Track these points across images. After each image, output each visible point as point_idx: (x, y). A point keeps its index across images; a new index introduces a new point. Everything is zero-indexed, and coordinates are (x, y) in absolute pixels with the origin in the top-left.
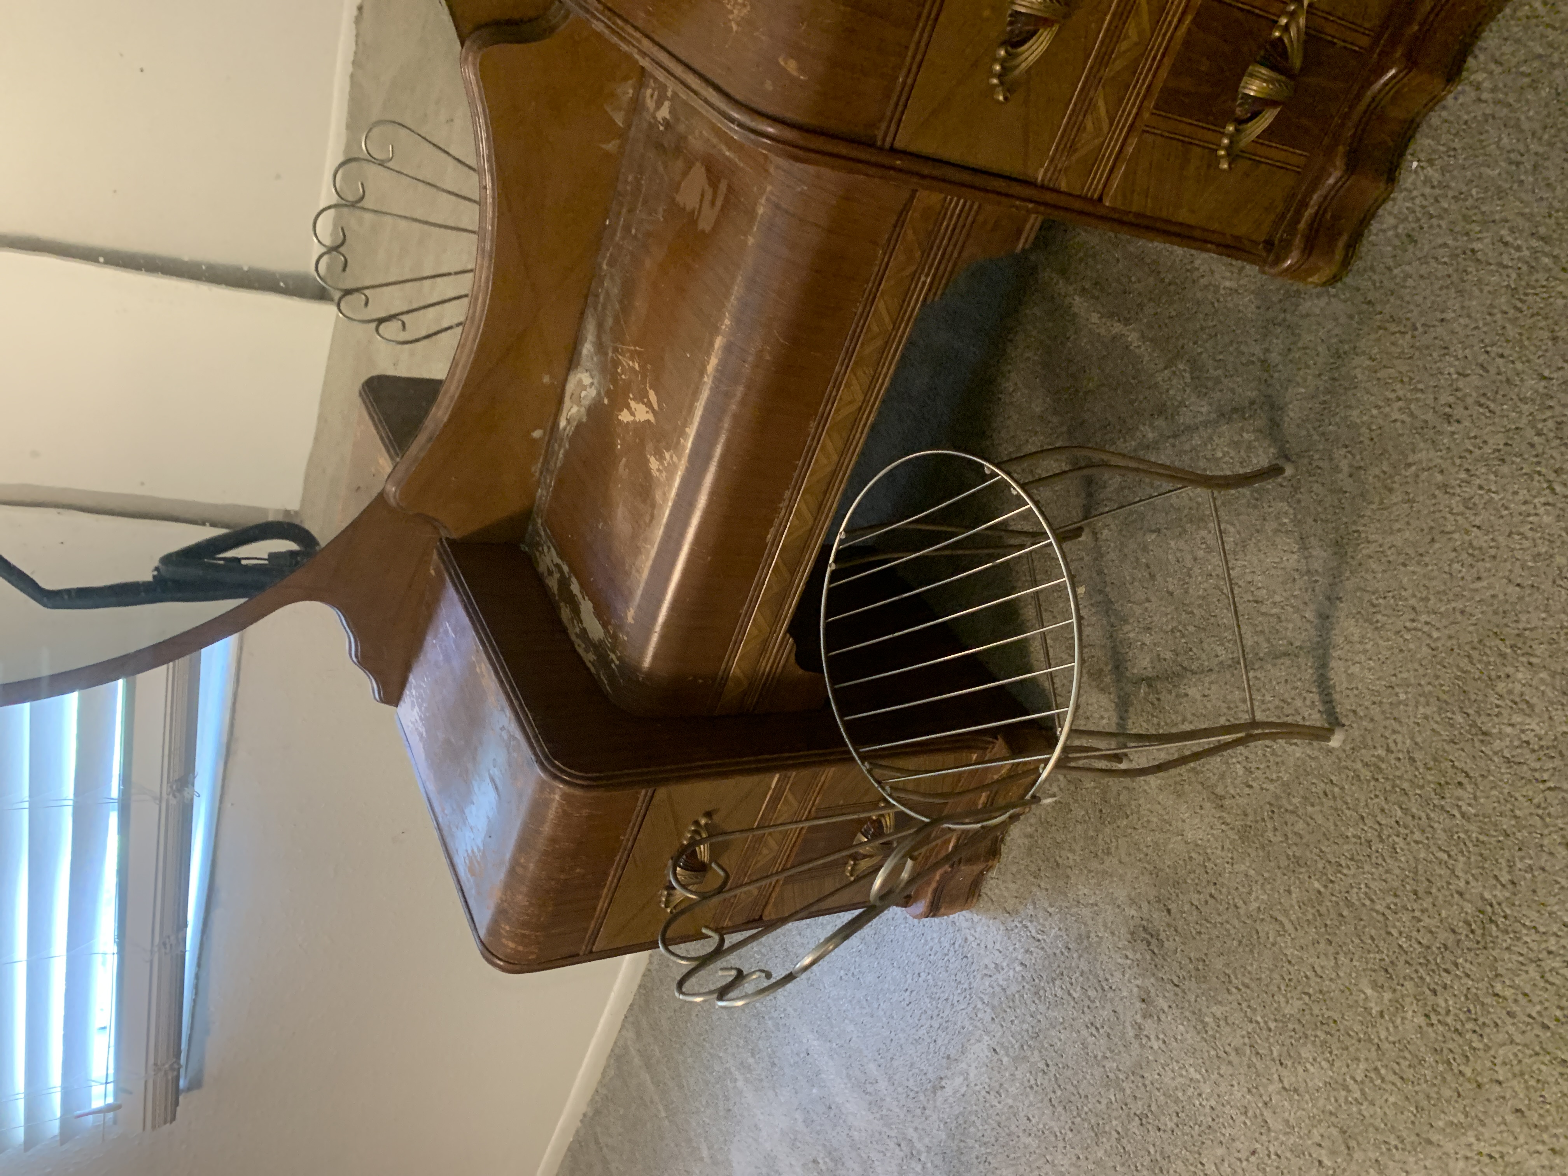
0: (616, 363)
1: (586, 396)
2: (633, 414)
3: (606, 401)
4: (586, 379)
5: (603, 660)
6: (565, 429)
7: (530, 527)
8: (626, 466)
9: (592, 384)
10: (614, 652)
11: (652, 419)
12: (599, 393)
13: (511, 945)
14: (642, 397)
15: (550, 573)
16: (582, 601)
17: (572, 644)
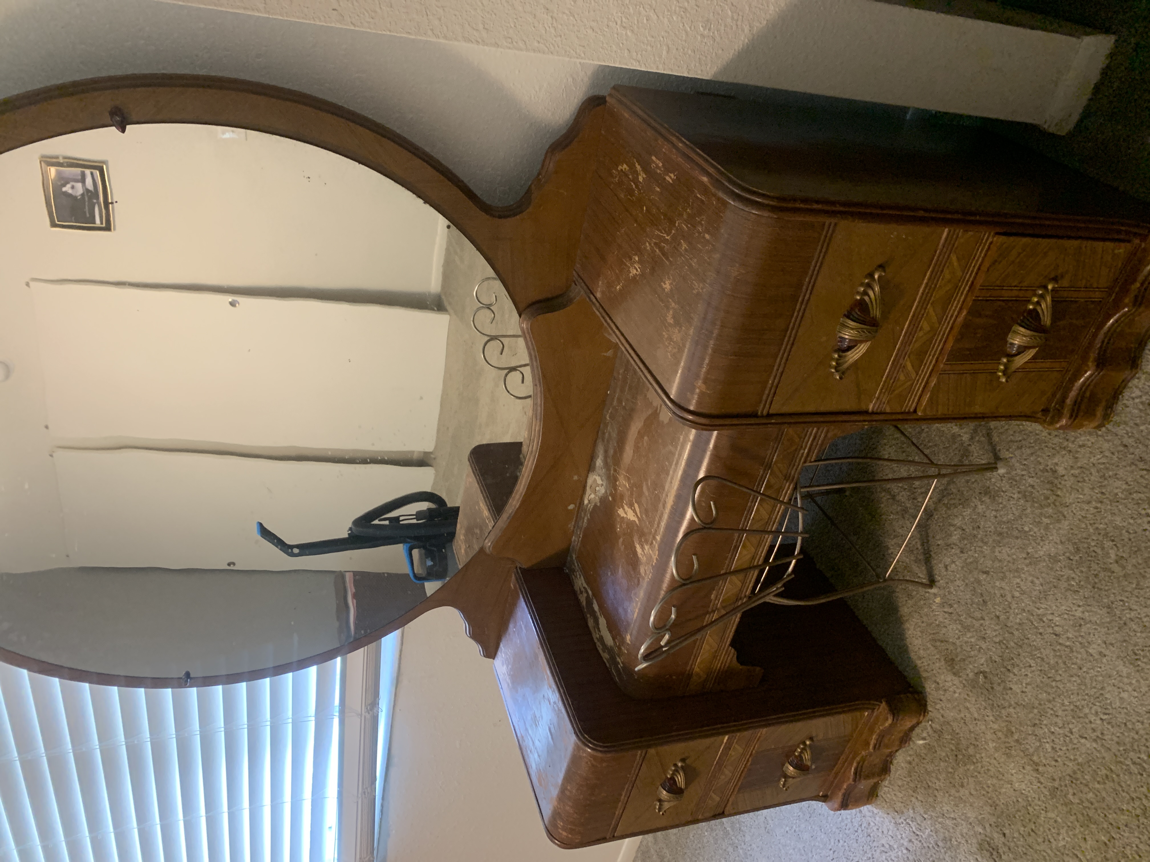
0: (616, 479)
1: (599, 491)
2: (626, 513)
3: (610, 499)
4: (599, 482)
5: (613, 659)
6: (587, 505)
7: (569, 558)
8: (623, 544)
9: (602, 485)
10: (620, 658)
11: (637, 522)
12: (606, 492)
13: (564, 833)
14: (631, 506)
15: (581, 592)
16: (599, 617)
17: (595, 643)
